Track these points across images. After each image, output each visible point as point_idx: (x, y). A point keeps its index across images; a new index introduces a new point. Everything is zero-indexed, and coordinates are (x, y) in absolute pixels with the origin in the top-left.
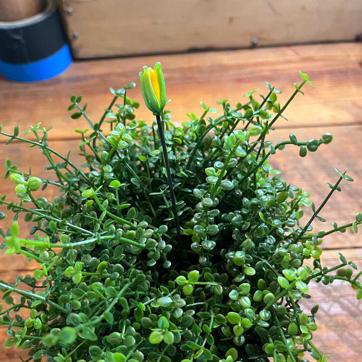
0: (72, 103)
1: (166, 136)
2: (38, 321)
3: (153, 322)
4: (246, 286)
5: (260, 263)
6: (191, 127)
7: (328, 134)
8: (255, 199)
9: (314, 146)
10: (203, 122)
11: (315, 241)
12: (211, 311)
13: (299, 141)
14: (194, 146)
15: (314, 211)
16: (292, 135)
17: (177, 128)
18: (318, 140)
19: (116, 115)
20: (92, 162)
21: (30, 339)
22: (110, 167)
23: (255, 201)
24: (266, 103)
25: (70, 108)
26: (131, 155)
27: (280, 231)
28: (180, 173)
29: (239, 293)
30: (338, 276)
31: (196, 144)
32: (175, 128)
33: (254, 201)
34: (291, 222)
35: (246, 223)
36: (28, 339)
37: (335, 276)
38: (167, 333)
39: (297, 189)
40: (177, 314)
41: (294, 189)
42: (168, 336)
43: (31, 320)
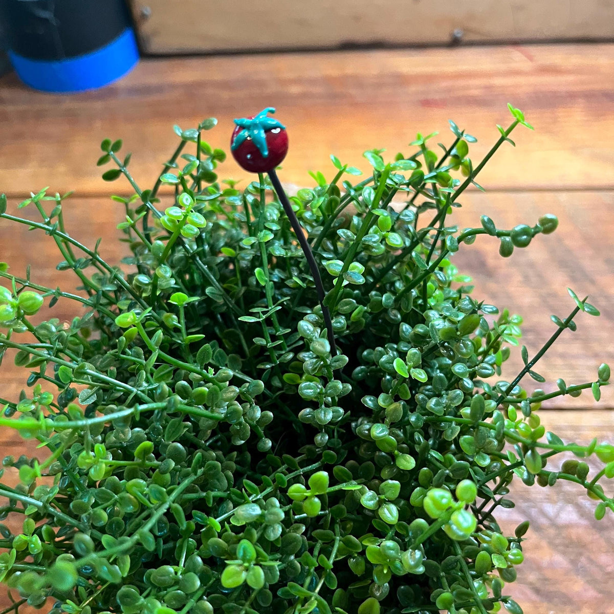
0: (105, 153)
1: (268, 214)
2: (36, 540)
3: (229, 545)
4: (393, 486)
6: (312, 200)
7: (549, 216)
8: (422, 325)
9: (525, 237)
10: (334, 190)
11: (526, 409)
12: (337, 527)
13: (499, 228)
14: (319, 233)
16: (486, 219)
18: (533, 226)
19: (179, 178)
21: (22, 571)
22: (168, 269)
23: (421, 328)
24: (449, 158)
25: (102, 161)
27: (465, 383)
28: (292, 281)
29: (379, 498)
30: (564, 472)
31: (322, 228)
34: (486, 369)
36: (19, 571)
38: (253, 568)
39: (494, 309)
40: (272, 535)
41: (490, 310)
42: (254, 575)
43: (24, 537)
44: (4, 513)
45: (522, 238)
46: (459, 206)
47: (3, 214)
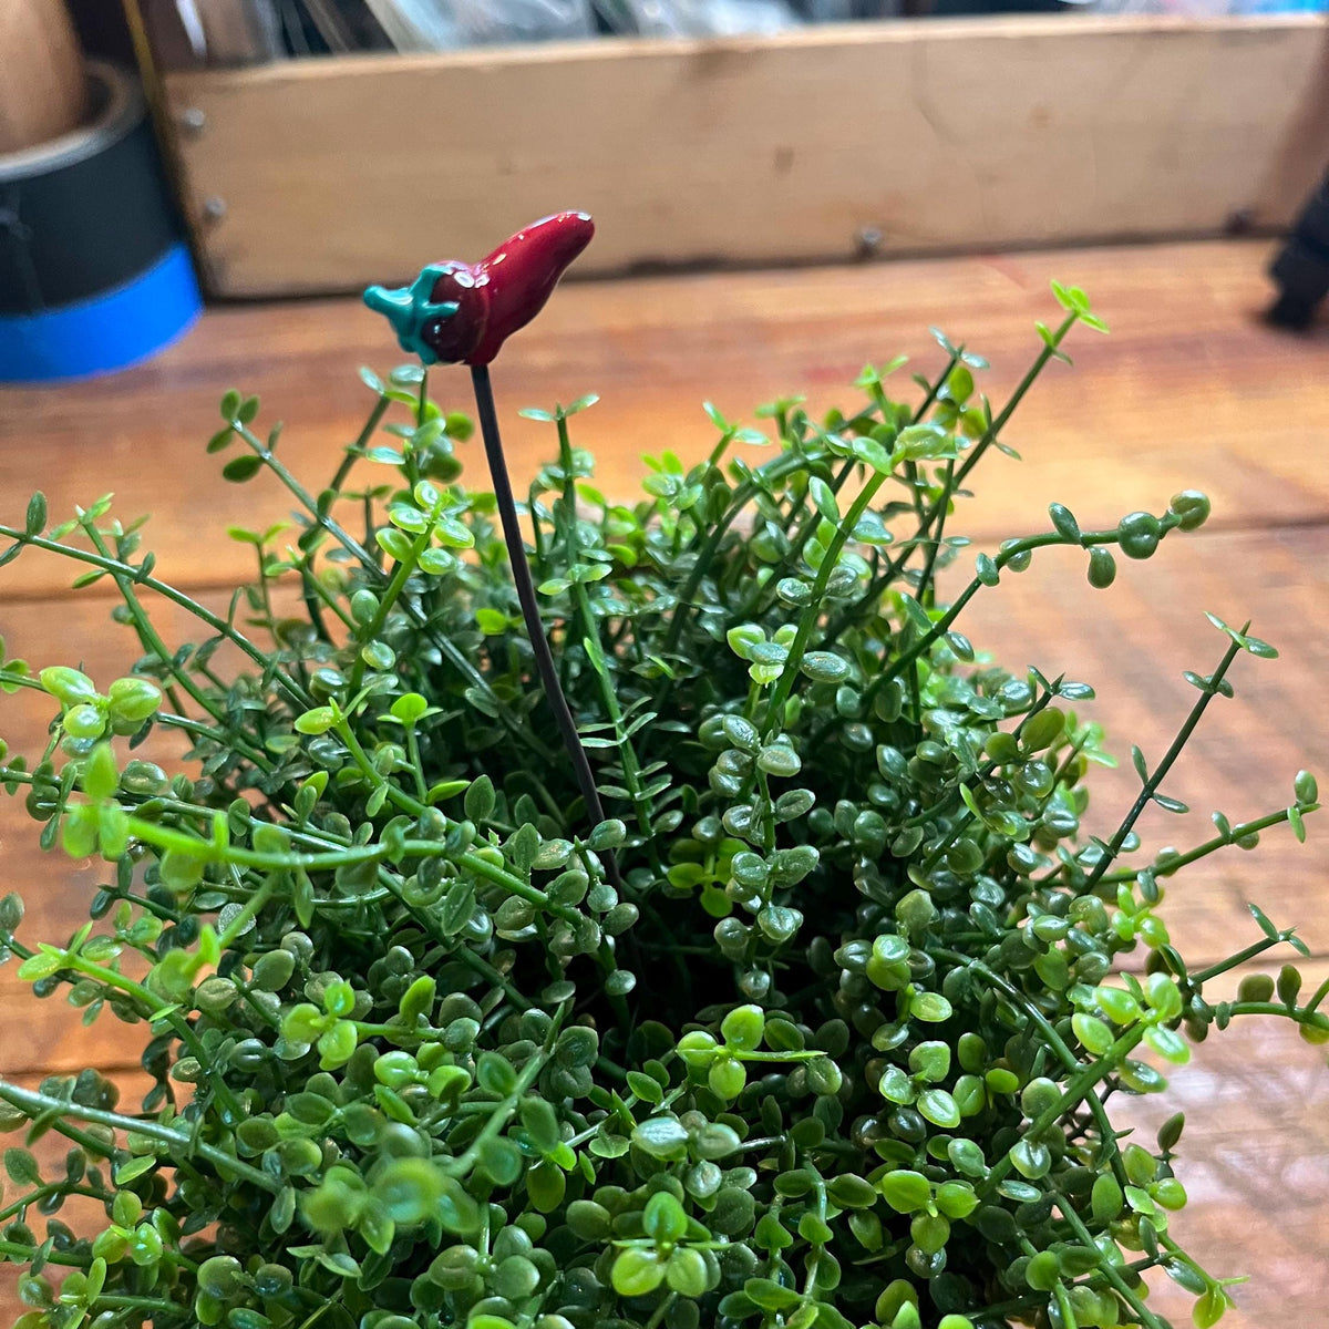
0: (225, 424)
1: (582, 534)
3: (613, 1215)
5: (959, 974)
6: (676, 494)
7: (1192, 494)
8: (929, 743)
9: (1146, 537)
10: (714, 476)
11: (1149, 887)
13: (1085, 524)
14: (691, 566)
15: (1144, 775)
16: (1058, 509)
17: (613, 510)
18: (1159, 515)
19: (404, 456)
20: (303, 644)
22: (387, 649)
23: (931, 749)
24: (935, 406)
25: (218, 443)
27: (1020, 855)
28: (647, 665)
30: (1244, 1001)
31: (696, 557)
32: (607, 510)
33: (928, 751)
34: (1063, 818)
35: (906, 831)
36: (110, 1309)
37: (1235, 1003)
38: (680, 1254)
39: (1086, 690)
40: (702, 1185)
41: (1077, 692)
42: (683, 1266)
43: (117, 1232)
44: (54, 1197)
45: (1139, 539)
46: (970, 494)
47: (36, 537)
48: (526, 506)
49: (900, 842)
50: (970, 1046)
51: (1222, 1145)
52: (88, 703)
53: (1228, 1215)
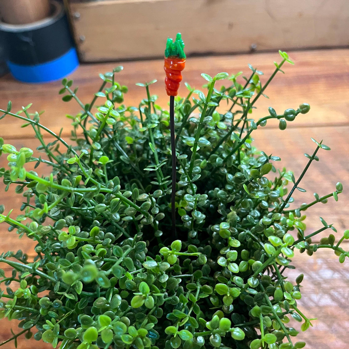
0: (63, 87)
1: (153, 116)
2: (28, 291)
4: (234, 253)
5: (243, 234)
6: (176, 106)
7: (305, 104)
8: (239, 173)
9: (292, 115)
10: (188, 101)
11: (298, 213)
12: (198, 283)
13: (278, 114)
14: (180, 125)
15: (294, 182)
16: (271, 109)
17: (164, 112)
18: (296, 110)
19: (106, 95)
20: (83, 145)
21: (20, 310)
22: (99, 145)
23: (239, 174)
24: (249, 85)
25: (62, 92)
26: (121, 139)
27: (263, 203)
28: (167, 151)
30: (322, 244)
31: (182, 123)
32: (162, 112)
33: (238, 175)
34: (274, 194)
35: (231, 196)
36: (18, 309)
37: (319, 245)
38: (148, 297)
39: (278, 158)
40: (163, 280)
41: (276, 159)
42: (149, 301)
43: (21, 290)
44: (9, 281)
45: (290, 116)
46: (256, 108)
47: (9, 113)
48: (138, 109)
49: (229, 198)
50: (244, 253)
51: (332, 290)
52: (14, 153)
53: (333, 309)
